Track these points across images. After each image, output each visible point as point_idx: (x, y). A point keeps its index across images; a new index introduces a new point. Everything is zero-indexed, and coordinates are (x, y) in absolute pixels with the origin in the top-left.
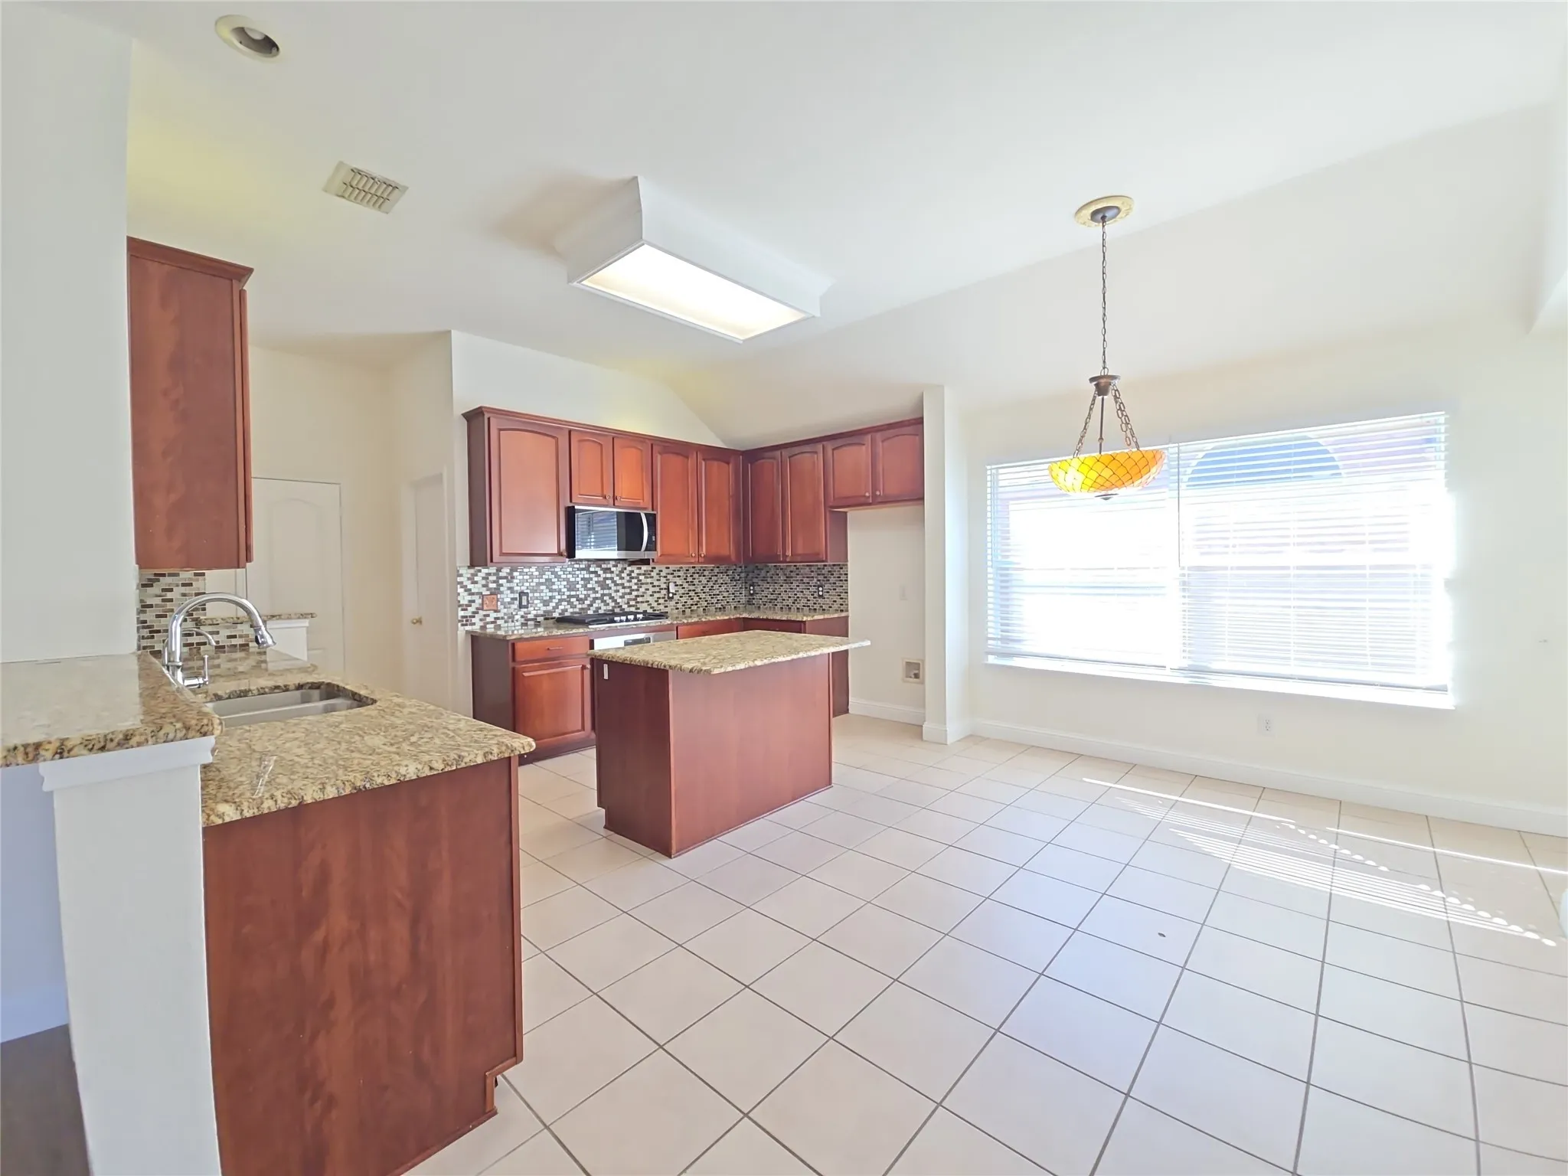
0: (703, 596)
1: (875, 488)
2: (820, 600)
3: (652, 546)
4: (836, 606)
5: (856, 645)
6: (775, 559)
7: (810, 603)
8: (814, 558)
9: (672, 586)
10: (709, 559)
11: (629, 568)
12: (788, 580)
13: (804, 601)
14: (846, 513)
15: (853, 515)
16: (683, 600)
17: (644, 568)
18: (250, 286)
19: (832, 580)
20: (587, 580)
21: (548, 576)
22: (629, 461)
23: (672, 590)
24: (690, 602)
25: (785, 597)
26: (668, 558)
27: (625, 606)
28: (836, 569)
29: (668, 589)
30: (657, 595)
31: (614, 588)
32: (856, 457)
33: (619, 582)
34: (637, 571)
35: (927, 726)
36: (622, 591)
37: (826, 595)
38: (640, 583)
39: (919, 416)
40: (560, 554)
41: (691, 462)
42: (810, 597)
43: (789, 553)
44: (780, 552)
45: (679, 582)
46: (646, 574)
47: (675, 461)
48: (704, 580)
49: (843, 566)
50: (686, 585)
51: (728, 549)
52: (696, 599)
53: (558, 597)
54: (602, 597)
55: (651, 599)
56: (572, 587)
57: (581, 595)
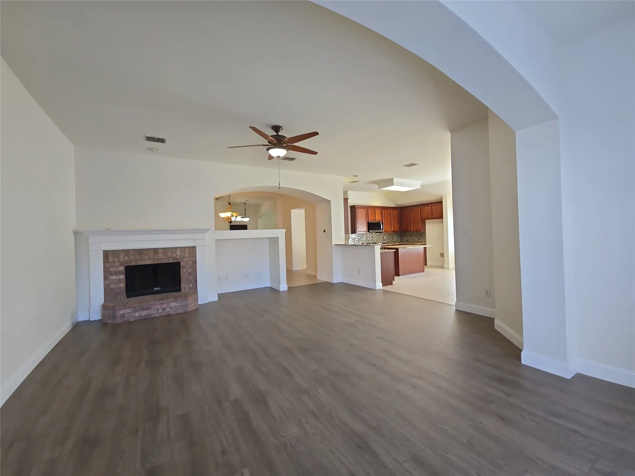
0: (391, 240)
1: (432, 215)
2: (419, 240)
3: (382, 229)
4: (423, 241)
5: (428, 246)
6: (408, 231)
7: (417, 241)
8: (418, 231)
9: (385, 237)
10: (393, 231)
11: (377, 234)
12: (411, 236)
13: (415, 241)
14: (425, 221)
15: (427, 221)
16: (387, 240)
17: (379, 234)
18: (348, 200)
19: (422, 235)
20: (369, 236)
21: (363, 235)
22: (378, 212)
23: (385, 238)
24: (388, 241)
25: (410, 239)
26: (385, 232)
27: (376, 242)
28: (423, 233)
29: (384, 238)
30: (382, 239)
31: (374, 238)
32: (428, 209)
33: (375, 236)
34: (378, 234)
35: (445, 266)
36: (375, 238)
37: (421, 239)
38: (379, 237)
39: (441, 201)
40: (367, 231)
41: (389, 210)
42: (417, 240)
43: (412, 230)
44: (410, 229)
45: (386, 237)
46: (380, 235)
47: (386, 211)
48: (391, 236)
49: (425, 232)
50: (387, 237)
51: (397, 229)
52: (390, 240)
53: (365, 240)
54: (372, 240)
55: (381, 240)
56: (367, 238)
57: (368, 239)
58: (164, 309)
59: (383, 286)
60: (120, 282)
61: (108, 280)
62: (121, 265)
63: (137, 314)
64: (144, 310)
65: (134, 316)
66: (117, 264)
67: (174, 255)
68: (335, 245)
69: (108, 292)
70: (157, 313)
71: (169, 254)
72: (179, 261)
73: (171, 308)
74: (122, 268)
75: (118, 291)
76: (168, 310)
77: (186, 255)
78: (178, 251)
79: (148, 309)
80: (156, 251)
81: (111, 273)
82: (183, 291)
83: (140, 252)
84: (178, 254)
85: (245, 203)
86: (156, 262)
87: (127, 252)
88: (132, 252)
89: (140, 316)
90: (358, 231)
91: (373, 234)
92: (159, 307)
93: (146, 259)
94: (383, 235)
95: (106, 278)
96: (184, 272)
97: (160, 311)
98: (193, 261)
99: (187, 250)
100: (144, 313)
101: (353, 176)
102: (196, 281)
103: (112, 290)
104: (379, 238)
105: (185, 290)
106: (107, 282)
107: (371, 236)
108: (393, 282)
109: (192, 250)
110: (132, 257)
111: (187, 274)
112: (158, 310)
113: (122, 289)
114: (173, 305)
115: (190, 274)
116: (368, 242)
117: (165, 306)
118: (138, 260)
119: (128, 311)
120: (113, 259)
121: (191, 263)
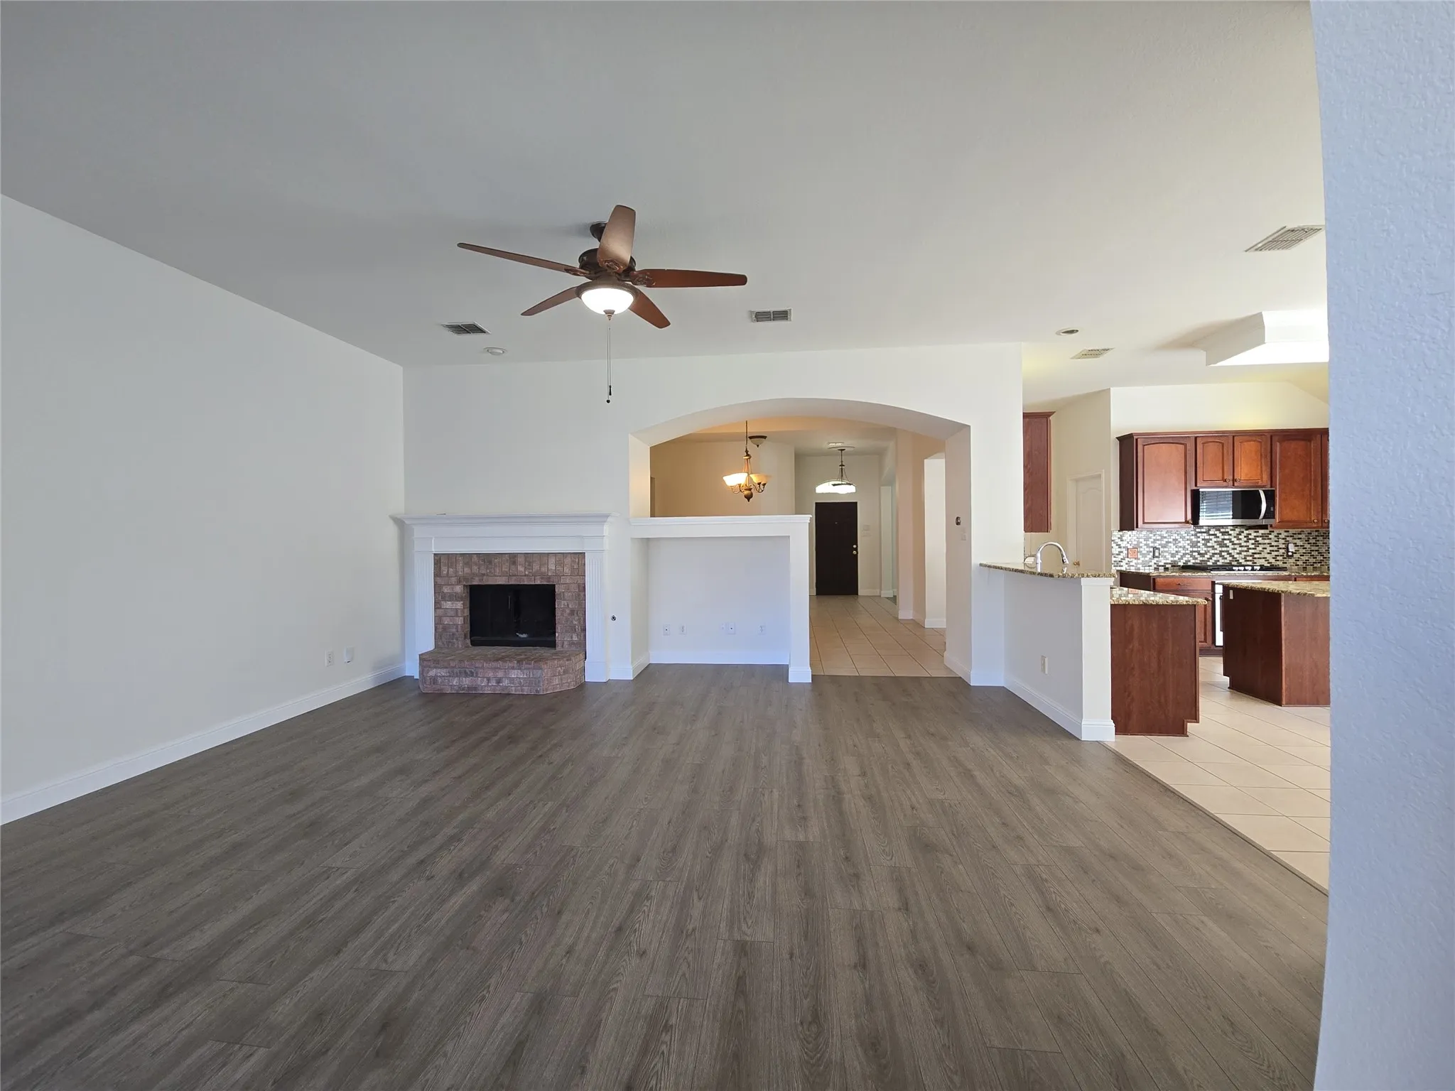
3: (1270, 514)
11: (1246, 532)
16: (1305, 558)
17: (1261, 532)
20: (1208, 540)
21: (1175, 537)
22: (1249, 451)
24: (1312, 560)
26: (1287, 524)
29: (1287, 549)
30: (1275, 553)
31: (1232, 547)
33: (1237, 542)
34: (1254, 534)
36: (1239, 549)
38: (1257, 544)
40: (1187, 522)
45: (1300, 543)
46: (1263, 536)
50: (1307, 546)
52: (1319, 558)
53: (1183, 551)
54: (1220, 553)
55: (1268, 556)
56: (1194, 545)
58: (499, 681)
59: (1116, 731)
60: (457, 616)
61: (440, 608)
62: (459, 582)
63: (455, 682)
64: (466, 675)
65: (451, 684)
66: (454, 580)
67: (543, 569)
68: (981, 565)
69: (441, 630)
70: (488, 686)
71: (536, 567)
72: (551, 583)
73: (512, 680)
74: (459, 589)
75: (454, 630)
76: (506, 683)
77: (567, 570)
78: (552, 560)
79: (472, 676)
80: (513, 558)
81: (444, 598)
82: (559, 648)
83: (488, 559)
84: (552, 567)
85: (842, 450)
86: (513, 582)
87: (467, 558)
88: (475, 559)
89: (460, 687)
90: (1144, 523)
92: (491, 674)
93: (497, 574)
94: (1282, 536)
95: (437, 605)
96: (562, 606)
97: (493, 683)
98: (579, 586)
99: (568, 560)
100: (466, 681)
101: (1058, 333)
102: (584, 630)
103: (445, 628)
105: (562, 646)
106: (440, 612)
108: (1191, 726)
109: (577, 560)
110: (475, 568)
111: (568, 611)
112: (489, 680)
113: (459, 627)
114: (514, 674)
115: (572, 612)
117: (500, 674)
118: (484, 575)
119: (443, 672)
120: (448, 571)
121: (574, 588)
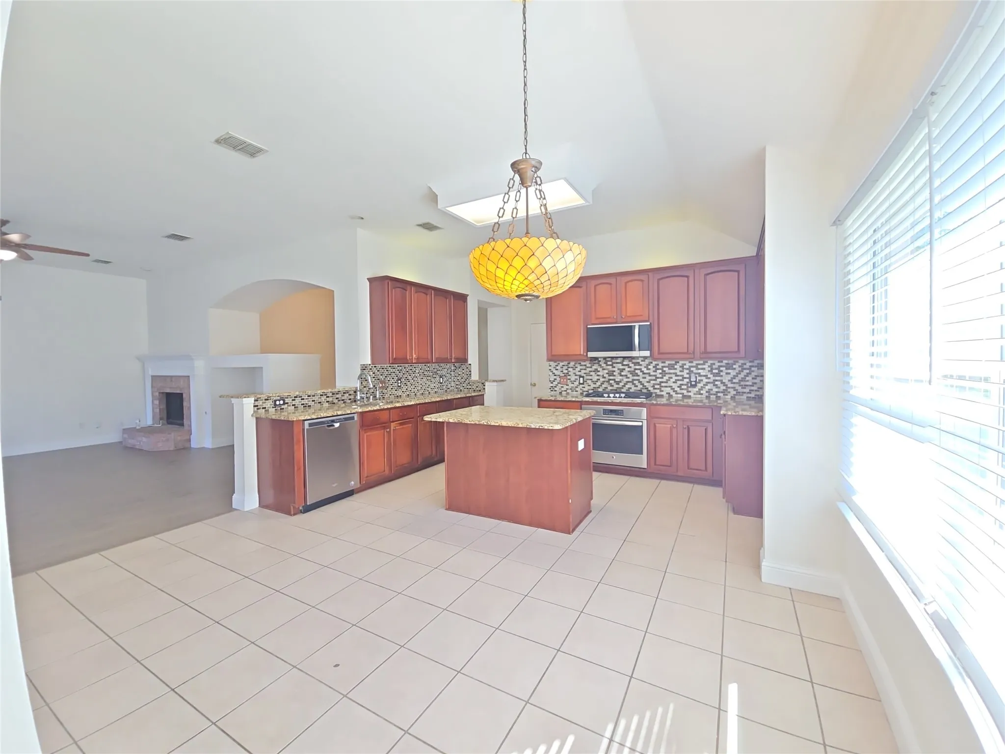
9: (693, 376)
16: (708, 387)
17: (668, 362)
20: (622, 370)
21: (596, 365)
23: (693, 379)
27: (651, 389)
30: (680, 383)
31: (642, 376)
36: (648, 378)
45: (703, 373)
53: (602, 380)
54: (632, 382)
56: (611, 373)
57: (618, 378)
60: (157, 408)
62: (157, 390)
72: (182, 392)
74: (157, 394)
77: (186, 385)
78: (182, 380)
80: (171, 378)
81: (154, 399)
82: (185, 428)
84: (182, 383)
91: (638, 364)
103: (155, 414)
104: (665, 378)
107: (627, 369)
116: (616, 386)
118: (164, 387)
